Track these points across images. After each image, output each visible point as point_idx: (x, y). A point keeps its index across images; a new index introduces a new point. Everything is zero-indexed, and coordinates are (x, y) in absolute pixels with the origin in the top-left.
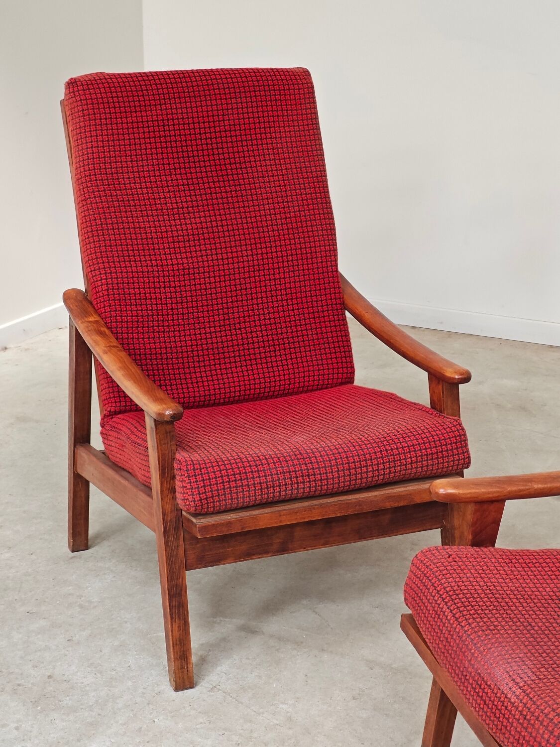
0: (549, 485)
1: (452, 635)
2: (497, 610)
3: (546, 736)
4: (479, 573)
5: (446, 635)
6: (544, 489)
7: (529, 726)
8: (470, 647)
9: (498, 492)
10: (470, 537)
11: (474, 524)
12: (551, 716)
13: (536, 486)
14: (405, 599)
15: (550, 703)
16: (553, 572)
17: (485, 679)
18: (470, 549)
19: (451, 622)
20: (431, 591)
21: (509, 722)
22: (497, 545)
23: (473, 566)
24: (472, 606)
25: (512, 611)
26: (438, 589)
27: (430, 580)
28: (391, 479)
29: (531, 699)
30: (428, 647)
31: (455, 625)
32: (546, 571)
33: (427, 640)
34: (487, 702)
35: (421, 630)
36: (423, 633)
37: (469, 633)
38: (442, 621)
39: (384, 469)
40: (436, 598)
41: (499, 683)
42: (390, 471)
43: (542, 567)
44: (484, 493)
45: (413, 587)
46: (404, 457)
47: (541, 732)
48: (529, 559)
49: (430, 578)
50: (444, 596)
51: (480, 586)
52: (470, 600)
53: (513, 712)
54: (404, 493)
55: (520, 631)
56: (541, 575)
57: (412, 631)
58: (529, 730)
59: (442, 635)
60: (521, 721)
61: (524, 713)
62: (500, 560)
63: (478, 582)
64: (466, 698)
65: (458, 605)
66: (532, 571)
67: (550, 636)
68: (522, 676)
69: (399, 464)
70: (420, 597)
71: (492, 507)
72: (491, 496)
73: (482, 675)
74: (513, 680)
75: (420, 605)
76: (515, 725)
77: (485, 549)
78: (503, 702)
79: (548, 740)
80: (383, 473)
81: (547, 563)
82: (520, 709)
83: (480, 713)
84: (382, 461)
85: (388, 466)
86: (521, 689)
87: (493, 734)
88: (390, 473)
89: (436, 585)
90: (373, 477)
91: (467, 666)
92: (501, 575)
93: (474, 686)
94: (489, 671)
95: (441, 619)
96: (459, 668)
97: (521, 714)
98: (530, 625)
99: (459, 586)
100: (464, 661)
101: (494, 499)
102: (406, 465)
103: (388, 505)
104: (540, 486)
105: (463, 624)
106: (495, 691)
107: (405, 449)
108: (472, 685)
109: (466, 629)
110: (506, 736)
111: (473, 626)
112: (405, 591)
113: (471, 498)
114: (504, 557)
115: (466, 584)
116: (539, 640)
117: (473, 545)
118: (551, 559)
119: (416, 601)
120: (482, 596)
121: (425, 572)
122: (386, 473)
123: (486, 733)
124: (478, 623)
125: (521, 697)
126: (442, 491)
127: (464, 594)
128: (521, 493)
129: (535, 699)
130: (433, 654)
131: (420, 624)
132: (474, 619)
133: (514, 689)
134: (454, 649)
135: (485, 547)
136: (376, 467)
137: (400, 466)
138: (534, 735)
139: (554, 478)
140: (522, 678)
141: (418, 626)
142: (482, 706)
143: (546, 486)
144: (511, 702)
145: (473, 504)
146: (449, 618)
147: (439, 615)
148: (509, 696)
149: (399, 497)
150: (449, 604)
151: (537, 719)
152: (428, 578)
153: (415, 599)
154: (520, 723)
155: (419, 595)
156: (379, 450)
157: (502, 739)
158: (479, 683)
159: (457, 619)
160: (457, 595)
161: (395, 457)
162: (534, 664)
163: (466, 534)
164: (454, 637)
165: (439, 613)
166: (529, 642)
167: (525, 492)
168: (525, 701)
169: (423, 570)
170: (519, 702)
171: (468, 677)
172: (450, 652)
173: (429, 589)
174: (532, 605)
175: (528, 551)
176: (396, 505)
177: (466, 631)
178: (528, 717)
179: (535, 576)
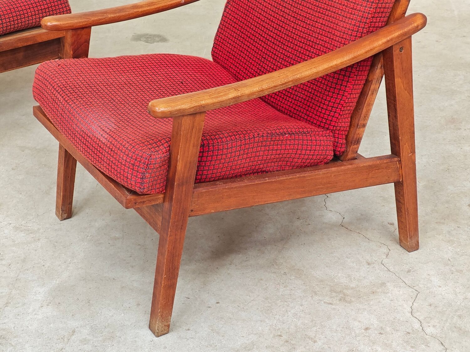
0: (118, 15)
1: (64, 112)
2: (91, 93)
3: (125, 158)
4: (79, 74)
5: (61, 112)
6: (115, 17)
7: (114, 154)
8: (76, 116)
9: (86, 21)
10: (72, 52)
11: (73, 44)
12: (126, 146)
13: (110, 16)
14: (34, 96)
15: (125, 139)
16: (125, 68)
17: (86, 133)
18: (72, 60)
19: (63, 103)
20: (49, 87)
21: (103, 155)
22: (89, 57)
23: (75, 70)
24: (76, 93)
25: (101, 93)
26: (53, 85)
27: (48, 81)
28: (20, 27)
29: (114, 139)
30: (51, 122)
31: (65, 105)
32: (121, 69)
33: (50, 118)
34: (89, 146)
35: (45, 112)
36: (47, 114)
37: (74, 108)
38: (57, 104)
39: (13, 21)
40: (52, 91)
41: (95, 133)
42: (18, 22)
43: (118, 66)
44: (77, 23)
45: (38, 87)
46: (26, 12)
47: (121, 156)
48: (110, 62)
49: (48, 80)
50: (57, 89)
51: (80, 81)
52: (74, 89)
53: (104, 149)
54: (29, 37)
55: (107, 103)
56: (118, 71)
57: (41, 115)
58: (115, 157)
59: (58, 113)
60: (109, 152)
61: (111, 147)
62: (92, 65)
63: (78, 79)
64: (77, 147)
65: (67, 93)
66: (112, 69)
67: (125, 104)
68: (108, 127)
69: (24, 17)
70: (42, 92)
71: (84, 32)
72: (81, 24)
73: (85, 131)
74: (103, 130)
75: (43, 97)
76: (106, 156)
77: (81, 59)
78: (98, 144)
79: (126, 160)
80: (13, 23)
81: (122, 64)
82: (108, 145)
83: (86, 154)
84: (11, 16)
85: (16, 19)
86: (108, 134)
87: (94, 165)
88: (18, 23)
89: (51, 83)
90: (7, 26)
91: (75, 128)
92: (93, 73)
93: (80, 139)
94: (88, 128)
95: (57, 103)
96: (71, 130)
97: (109, 149)
98: (113, 99)
99: (66, 82)
100: (73, 125)
101: (84, 26)
102: (28, 17)
103: (20, 45)
104: (112, 15)
105: (70, 104)
106: (93, 139)
107: (26, 6)
108: (79, 138)
109: (72, 106)
110: (102, 163)
111: (77, 104)
112: (33, 91)
113: (68, 27)
114: (94, 63)
115: (71, 80)
116: (118, 107)
117: (74, 58)
118: (124, 61)
119: (40, 95)
120: (81, 86)
121: (44, 76)
122: (15, 23)
123: (90, 165)
124: (80, 102)
125: (108, 139)
126: (49, 24)
127: (70, 86)
128: (101, 21)
129: (116, 138)
130: (54, 126)
131: (44, 109)
132: (77, 99)
133: (104, 135)
134: (67, 119)
135: (82, 58)
136: (8, 20)
137: (24, 18)
138: (117, 159)
139: (121, 10)
140: (108, 128)
141: (44, 111)
142: (86, 149)
143: (116, 15)
144: (103, 143)
145: (71, 31)
146: (61, 101)
147: (55, 101)
148: (101, 140)
149: (27, 39)
150: (61, 93)
151: (119, 149)
152: (46, 80)
153: (40, 94)
154: (109, 154)
155: (42, 91)
156: (8, 8)
157: (99, 166)
158: (83, 136)
159: (66, 101)
160: (66, 87)
161: (20, 12)
162: (116, 120)
163: (69, 51)
164: (66, 112)
165: (55, 100)
166: (113, 109)
167: (103, 20)
168: (110, 141)
169: (42, 75)
170: (107, 141)
171: (76, 135)
172: (64, 122)
173: (47, 86)
174: (113, 88)
175: (109, 58)
176: (26, 44)
177: (72, 107)
178: (113, 149)
179: (114, 72)
